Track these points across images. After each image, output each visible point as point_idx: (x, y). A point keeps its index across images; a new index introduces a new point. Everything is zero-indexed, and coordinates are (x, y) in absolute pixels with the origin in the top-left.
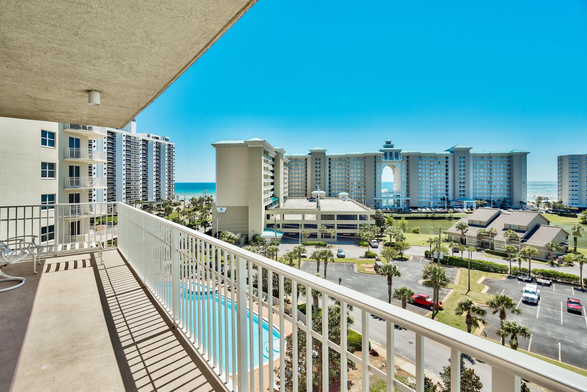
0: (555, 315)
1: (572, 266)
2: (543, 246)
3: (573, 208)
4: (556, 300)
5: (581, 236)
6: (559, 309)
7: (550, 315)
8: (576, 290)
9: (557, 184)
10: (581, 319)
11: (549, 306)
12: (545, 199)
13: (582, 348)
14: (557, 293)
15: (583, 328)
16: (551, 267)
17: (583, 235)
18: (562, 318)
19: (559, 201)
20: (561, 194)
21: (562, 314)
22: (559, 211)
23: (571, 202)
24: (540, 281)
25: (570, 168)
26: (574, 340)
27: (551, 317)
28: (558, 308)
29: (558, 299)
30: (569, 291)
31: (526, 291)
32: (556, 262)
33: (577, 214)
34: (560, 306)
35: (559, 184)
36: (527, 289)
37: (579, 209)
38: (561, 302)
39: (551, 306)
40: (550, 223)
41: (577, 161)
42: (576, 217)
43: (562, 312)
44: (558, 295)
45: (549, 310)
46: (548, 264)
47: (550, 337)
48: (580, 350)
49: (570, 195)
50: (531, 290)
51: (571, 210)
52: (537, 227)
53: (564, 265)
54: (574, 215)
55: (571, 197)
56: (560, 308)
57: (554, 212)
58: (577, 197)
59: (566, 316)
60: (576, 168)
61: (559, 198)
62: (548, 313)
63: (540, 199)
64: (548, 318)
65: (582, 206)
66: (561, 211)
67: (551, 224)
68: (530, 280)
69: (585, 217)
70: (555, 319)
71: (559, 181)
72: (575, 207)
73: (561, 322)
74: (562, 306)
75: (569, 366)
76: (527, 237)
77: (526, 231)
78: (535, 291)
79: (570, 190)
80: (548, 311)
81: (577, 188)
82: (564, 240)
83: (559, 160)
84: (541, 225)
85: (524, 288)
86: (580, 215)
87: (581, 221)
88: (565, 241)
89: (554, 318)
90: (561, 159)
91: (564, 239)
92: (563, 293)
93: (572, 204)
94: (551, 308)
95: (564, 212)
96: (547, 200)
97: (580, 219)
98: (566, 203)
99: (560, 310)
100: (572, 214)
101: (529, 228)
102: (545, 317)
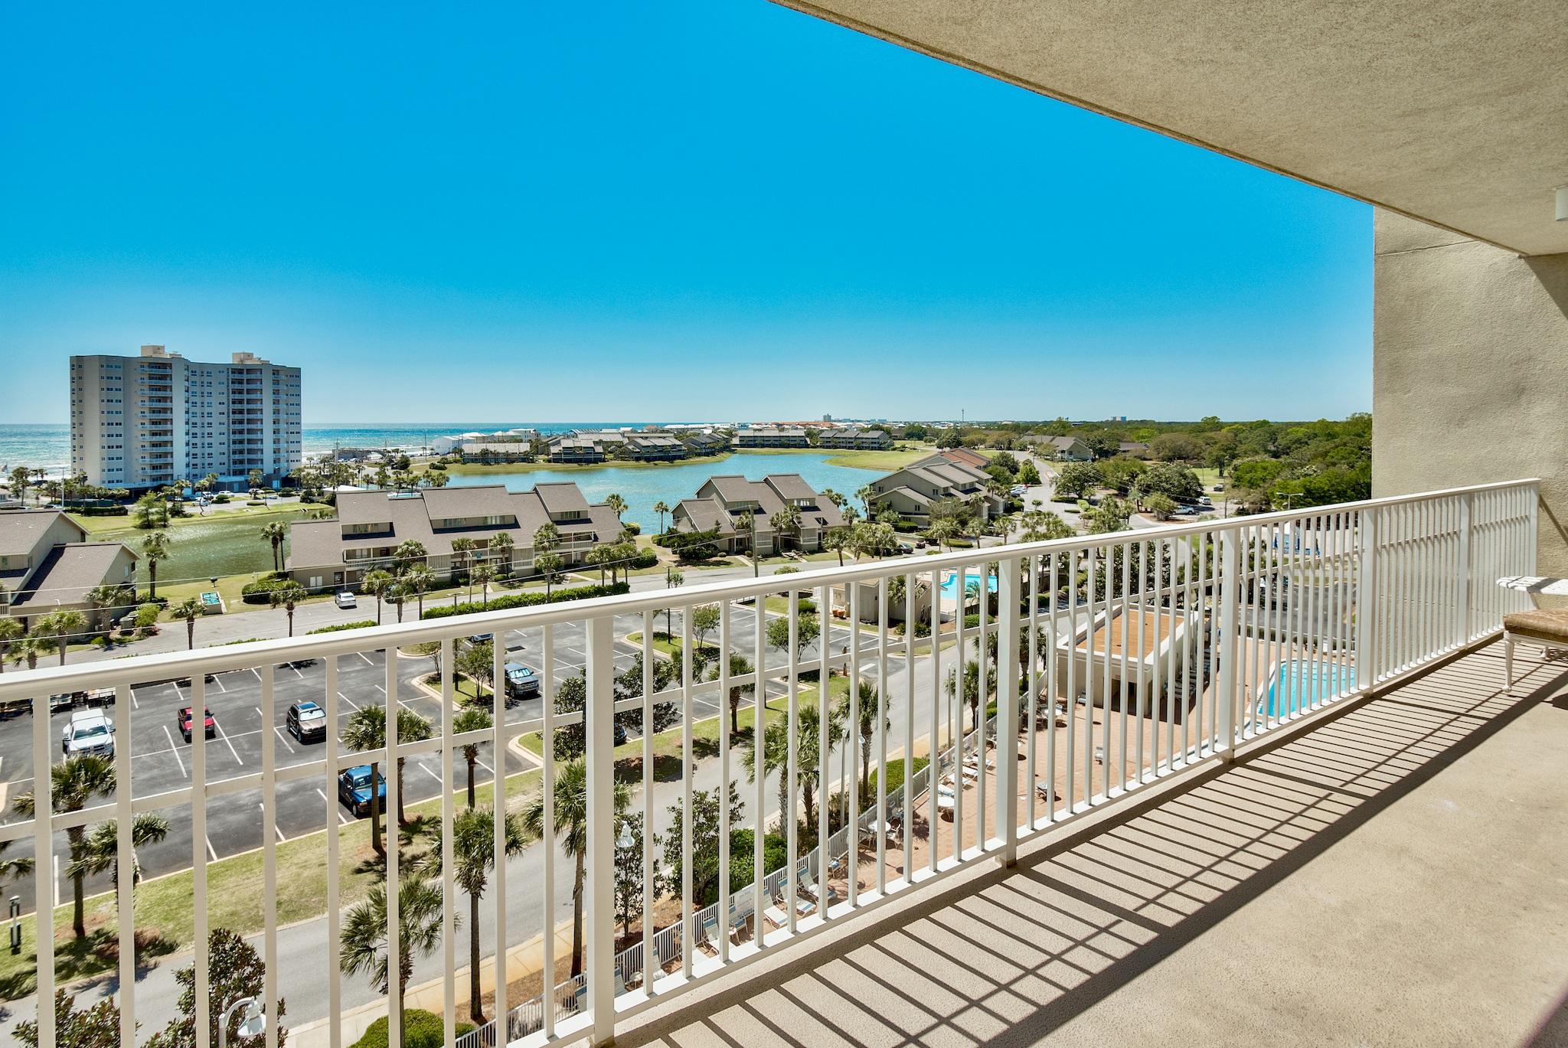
0: (162, 762)
1: (154, 633)
2: (81, 602)
3: (116, 492)
4: (149, 728)
5: (165, 557)
6: (167, 744)
7: (151, 768)
8: (185, 686)
9: (69, 430)
10: (219, 746)
11: (142, 749)
12: (36, 472)
13: (244, 805)
14: (146, 711)
15: (229, 762)
16: (106, 650)
17: (169, 554)
18: (180, 762)
19: (76, 476)
20: (81, 459)
21: (177, 754)
22: (82, 503)
23: (106, 476)
24: (96, 697)
25: (103, 389)
26: (222, 798)
27: (155, 772)
28: (164, 745)
29: (155, 723)
30: (170, 694)
31: (79, 735)
32: (115, 634)
33: (127, 507)
34: (166, 736)
35: (75, 431)
36: (78, 727)
37: (130, 492)
38: (165, 727)
39: (145, 747)
40: (87, 537)
41: (119, 373)
42: (125, 513)
43: (174, 749)
44: (152, 713)
45: (145, 759)
46: (97, 646)
47: (174, 820)
48: (243, 811)
49: (103, 459)
50: (87, 726)
51: (113, 496)
52: (55, 553)
53: (137, 637)
54: (120, 509)
55: (106, 464)
56: (168, 741)
57: (70, 508)
58: (120, 464)
59: (186, 753)
60: (116, 390)
61: (75, 470)
62: (146, 767)
63: (21, 473)
64: (152, 778)
65: (136, 486)
66: (87, 503)
67: (89, 540)
68: (69, 701)
69: (147, 510)
70: (168, 771)
71: (74, 424)
72: (121, 490)
73: (181, 772)
74: (169, 736)
75: (237, 858)
76: (34, 583)
77: (27, 569)
78: (101, 724)
79: (103, 447)
80: (144, 762)
81: (120, 441)
82: (127, 572)
83: (73, 366)
84: (68, 544)
85: (67, 729)
86: (134, 508)
87: (138, 522)
88: (130, 575)
89: (163, 773)
90: (78, 364)
91: (127, 570)
92: (158, 705)
93: (109, 482)
94: (149, 750)
95: (94, 504)
96: (42, 477)
97: (135, 518)
98: (95, 479)
99: (170, 747)
100: (116, 507)
101: (34, 559)
102: (143, 780)
